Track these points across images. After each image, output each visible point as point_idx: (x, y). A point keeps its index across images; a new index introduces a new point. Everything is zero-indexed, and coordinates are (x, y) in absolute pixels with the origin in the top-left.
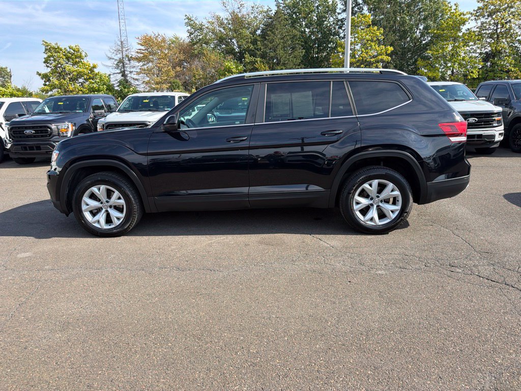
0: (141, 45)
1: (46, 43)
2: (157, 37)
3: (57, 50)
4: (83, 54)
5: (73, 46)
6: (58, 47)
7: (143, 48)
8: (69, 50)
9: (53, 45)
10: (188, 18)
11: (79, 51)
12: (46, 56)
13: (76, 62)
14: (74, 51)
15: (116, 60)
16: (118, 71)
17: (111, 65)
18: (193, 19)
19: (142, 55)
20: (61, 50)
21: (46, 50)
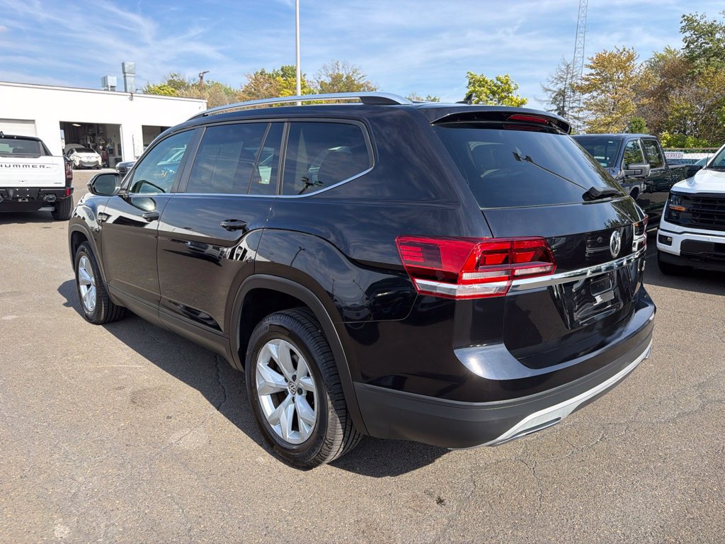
0: (592, 68)
1: (471, 74)
2: (621, 53)
3: (482, 83)
4: (513, 86)
5: (502, 77)
6: (484, 80)
7: (593, 71)
8: (495, 82)
9: (478, 77)
10: (688, 20)
11: (507, 83)
12: (467, 91)
13: (502, 97)
14: (502, 82)
15: (555, 92)
16: (555, 107)
17: (548, 99)
18: (698, 18)
19: (587, 83)
20: (486, 83)
21: (470, 83)
